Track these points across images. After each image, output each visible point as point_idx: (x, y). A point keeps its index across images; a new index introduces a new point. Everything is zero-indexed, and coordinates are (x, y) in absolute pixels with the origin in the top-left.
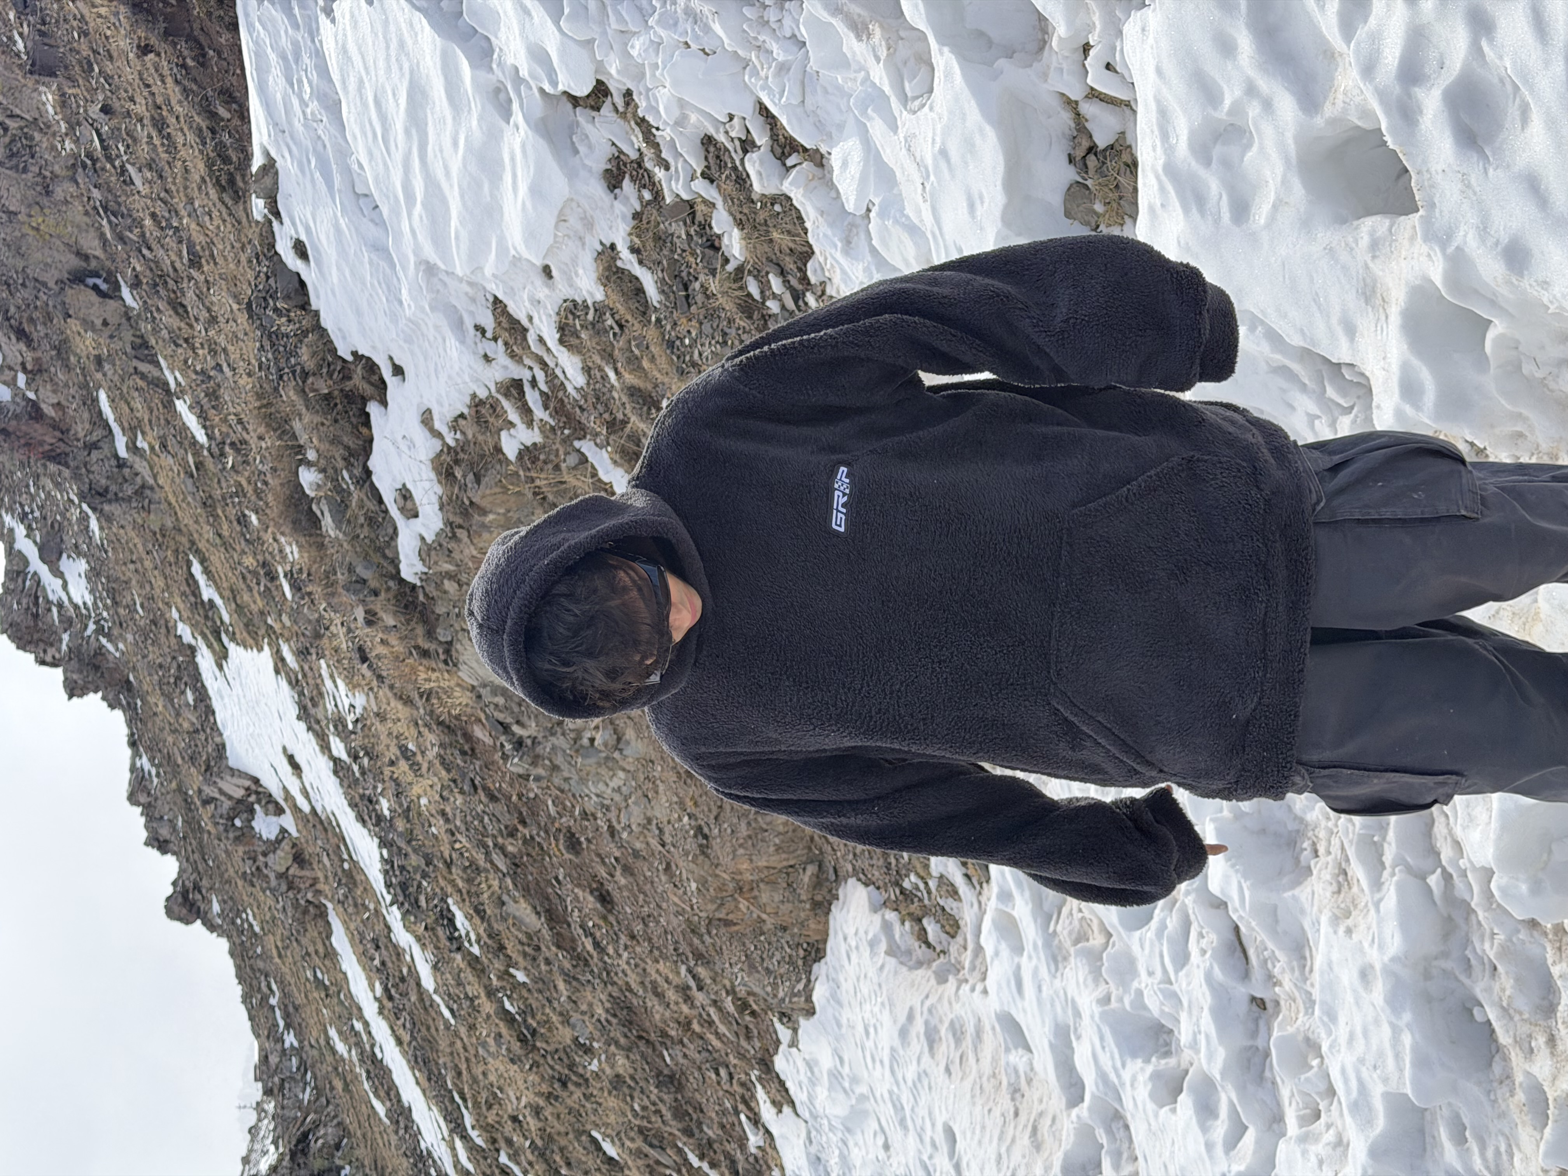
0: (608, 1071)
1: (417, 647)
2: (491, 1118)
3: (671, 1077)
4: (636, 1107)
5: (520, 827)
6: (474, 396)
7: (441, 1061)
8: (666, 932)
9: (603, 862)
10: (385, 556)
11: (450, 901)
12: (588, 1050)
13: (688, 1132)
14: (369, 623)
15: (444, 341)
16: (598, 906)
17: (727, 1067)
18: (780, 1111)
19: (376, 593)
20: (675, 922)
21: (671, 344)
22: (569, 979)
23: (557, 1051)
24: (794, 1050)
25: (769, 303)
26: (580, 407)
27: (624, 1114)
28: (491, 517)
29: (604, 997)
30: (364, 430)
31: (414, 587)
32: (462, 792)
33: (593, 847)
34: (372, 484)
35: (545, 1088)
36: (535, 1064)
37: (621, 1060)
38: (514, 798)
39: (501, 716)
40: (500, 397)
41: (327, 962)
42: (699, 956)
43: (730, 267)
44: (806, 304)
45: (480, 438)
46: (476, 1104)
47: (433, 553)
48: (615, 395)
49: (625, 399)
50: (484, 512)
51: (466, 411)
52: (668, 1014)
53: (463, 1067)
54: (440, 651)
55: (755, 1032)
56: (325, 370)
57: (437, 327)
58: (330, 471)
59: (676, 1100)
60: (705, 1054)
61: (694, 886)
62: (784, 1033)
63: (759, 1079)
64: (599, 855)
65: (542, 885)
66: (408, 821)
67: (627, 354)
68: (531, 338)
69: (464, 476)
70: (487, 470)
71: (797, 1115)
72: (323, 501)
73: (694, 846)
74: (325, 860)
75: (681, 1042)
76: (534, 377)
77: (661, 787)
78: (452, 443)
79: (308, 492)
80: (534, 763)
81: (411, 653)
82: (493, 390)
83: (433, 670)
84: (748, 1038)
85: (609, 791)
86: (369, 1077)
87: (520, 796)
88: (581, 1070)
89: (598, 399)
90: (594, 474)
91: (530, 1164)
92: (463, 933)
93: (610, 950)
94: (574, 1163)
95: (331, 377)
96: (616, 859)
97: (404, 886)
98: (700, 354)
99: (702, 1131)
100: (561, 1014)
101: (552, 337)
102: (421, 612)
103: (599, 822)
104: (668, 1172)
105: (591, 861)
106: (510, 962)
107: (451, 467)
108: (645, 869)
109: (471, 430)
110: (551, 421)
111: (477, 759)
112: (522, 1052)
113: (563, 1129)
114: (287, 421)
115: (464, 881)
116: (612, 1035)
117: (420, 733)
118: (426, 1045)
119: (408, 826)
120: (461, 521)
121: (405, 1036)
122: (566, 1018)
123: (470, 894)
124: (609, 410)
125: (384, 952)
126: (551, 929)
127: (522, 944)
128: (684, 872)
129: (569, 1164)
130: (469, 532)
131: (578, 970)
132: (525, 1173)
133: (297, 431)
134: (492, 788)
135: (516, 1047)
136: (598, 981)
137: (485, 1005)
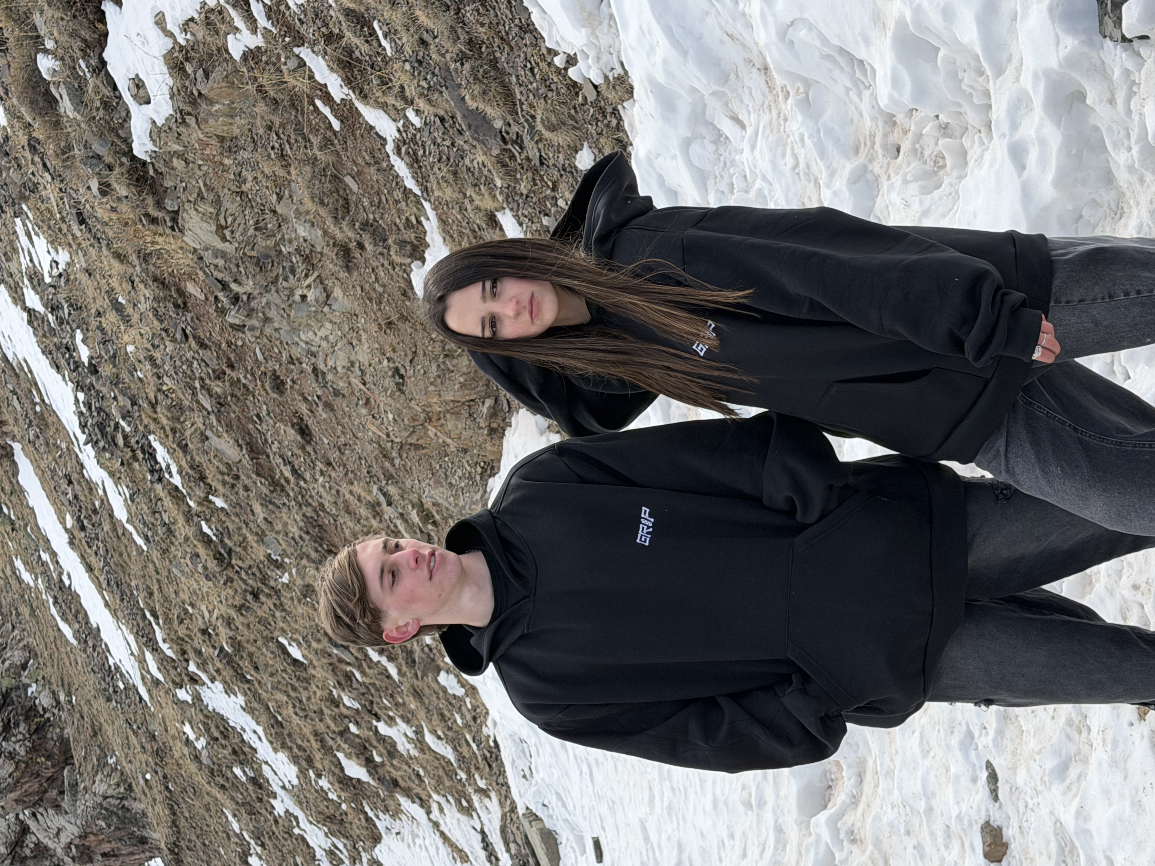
0: (299, 582)
1: (147, 215)
2: (182, 632)
5: (228, 371)
7: (133, 584)
8: (360, 458)
9: (305, 399)
10: (118, 136)
11: (151, 438)
12: (279, 566)
14: (103, 193)
16: (299, 438)
19: (110, 168)
20: (370, 448)
22: (266, 502)
23: (250, 567)
26: (300, 20)
27: (311, 619)
28: (217, 107)
29: (298, 518)
30: (100, 26)
31: (144, 163)
32: (174, 340)
33: (297, 387)
34: (108, 75)
35: (238, 601)
36: (230, 580)
37: (311, 572)
38: (224, 345)
39: (220, 276)
41: (14, 498)
42: (389, 477)
45: (208, 39)
46: (168, 620)
47: (163, 134)
48: (332, 13)
49: (342, 18)
50: (211, 102)
51: (196, 16)
52: (358, 528)
53: (155, 588)
54: (168, 219)
58: (68, 60)
61: (391, 416)
64: (302, 395)
65: (244, 421)
66: (114, 366)
69: (195, 72)
70: (214, 67)
72: (62, 85)
73: (392, 384)
74: (16, 403)
77: (364, 336)
78: (183, 43)
79: (45, 76)
80: (249, 316)
81: (141, 220)
82: (222, 1)
83: (160, 235)
85: (317, 339)
86: (56, 602)
87: (229, 344)
88: (272, 583)
89: (317, 15)
90: (311, 77)
91: (218, 671)
92: (164, 466)
93: (308, 476)
94: (261, 667)
96: (318, 397)
97: (101, 427)
100: (257, 534)
102: (150, 185)
103: (304, 365)
104: (349, 668)
105: (294, 399)
106: (210, 490)
107: (182, 63)
108: (344, 405)
109: (201, 33)
110: (273, 29)
111: (190, 312)
112: (218, 569)
113: (252, 637)
114: (28, 14)
115: (168, 419)
116: (304, 550)
117: (133, 288)
118: (119, 569)
119: (114, 370)
120: (190, 109)
121: (97, 563)
122: (261, 537)
123: (174, 430)
124: (326, 25)
125: (77, 487)
126: (252, 459)
127: (222, 474)
128: (382, 405)
129: (256, 668)
130: (197, 119)
131: (274, 495)
132: (213, 680)
133: (38, 24)
134: (202, 336)
135: (212, 565)
136: (293, 503)
137: (182, 529)
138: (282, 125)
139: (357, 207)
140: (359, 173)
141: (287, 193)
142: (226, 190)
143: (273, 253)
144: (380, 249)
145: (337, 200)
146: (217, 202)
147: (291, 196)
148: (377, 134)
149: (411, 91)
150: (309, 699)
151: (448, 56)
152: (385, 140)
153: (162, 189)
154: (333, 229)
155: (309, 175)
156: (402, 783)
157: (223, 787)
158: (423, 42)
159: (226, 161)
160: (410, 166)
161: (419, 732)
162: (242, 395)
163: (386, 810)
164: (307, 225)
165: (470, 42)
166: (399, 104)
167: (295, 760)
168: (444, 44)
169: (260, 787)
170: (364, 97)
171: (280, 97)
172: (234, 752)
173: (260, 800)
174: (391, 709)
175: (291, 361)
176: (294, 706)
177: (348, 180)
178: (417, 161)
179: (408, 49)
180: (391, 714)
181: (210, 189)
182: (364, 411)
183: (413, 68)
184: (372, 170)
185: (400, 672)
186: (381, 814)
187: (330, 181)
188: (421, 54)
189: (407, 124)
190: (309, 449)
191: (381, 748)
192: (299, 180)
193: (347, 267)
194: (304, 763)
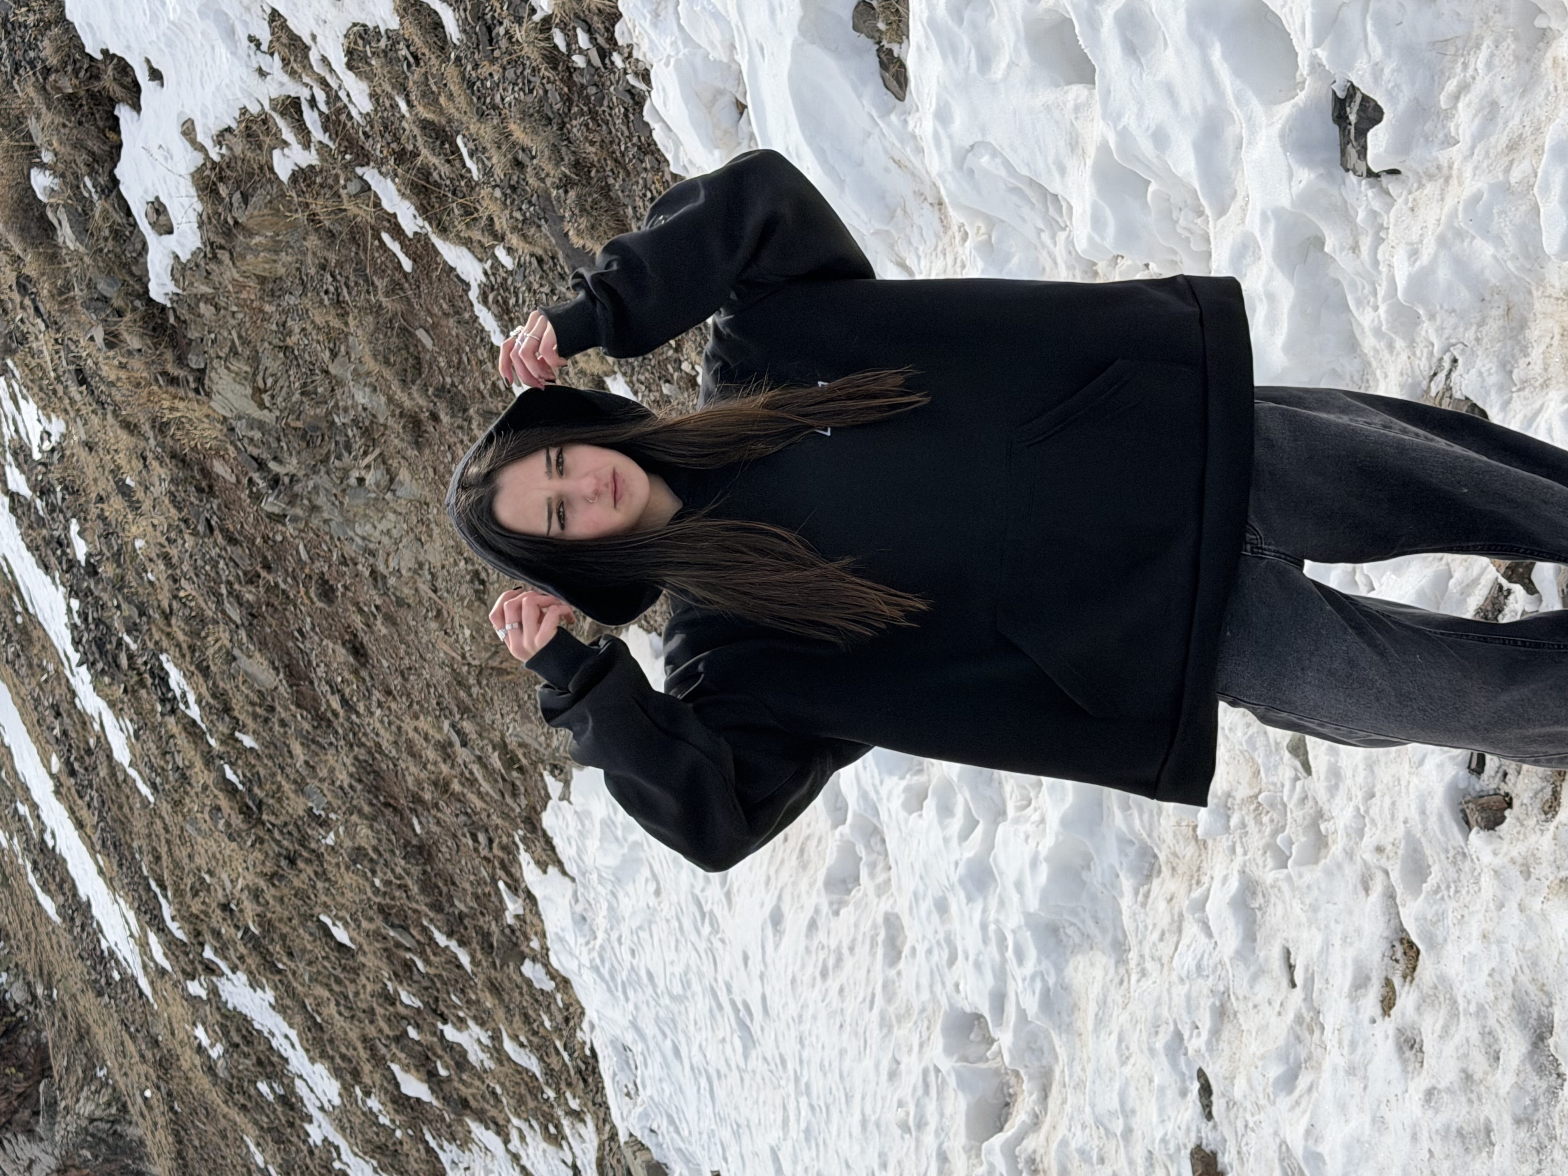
0: (348, 843)
1: (164, 374)
2: (196, 907)
3: (421, 849)
4: (377, 882)
5: (264, 574)
6: (244, 111)
7: (135, 845)
9: (360, 610)
10: (132, 274)
11: (163, 657)
12: (323, 823)
13: (437, 907)
14: (110, 345)
15: (213, 48)
16: (351, 659)
17: (487, 831)
18: (545, 872)
19: (120, 313)
20: (439, 673)
21: (471, 85)
22: (308, 741)
23: (286, 824)
24: (565, 803)
25: (575, 58)
26: (365, 133)
27: (362, 891)
28: (257, 239)
29: (348, 761)
30: (112, 135)
31: (163, 308)
32: (195, 533)
33: (350, 594)
34: (120, 196)
35: (269, 868)
36: (259, 840)
37: (364, 831)
38: (258, 541)
39: (255, 452)
40: (274, 115)
42: (464, 710)
43: (537, 18)
44: (612, 63)
45: (249, 154)
46: (179, 893)
47: (188, 272)
48: (405, 124)
49: (417, 131)
50: (250, 234)
51: (234, 125)
52: (424, 775)
53: (163, 850)
54: (191, 379)
55: (522, 789)
56: (69, 68)
57: (203, 33)
58: (70, 178)
59: (425, 872)
60: (462, 818)
61: (467, 632)
62: (554, 786)
63: (524, 839)
64: (357, 604)
65: (282, 637)
66: (119, 566)
67: (423, 88)
68: (314, 57)
69: (231, 196)
70: (255, 189)
71: (564, 873)
72: (61, 209)
73: (470, 592)
75: (436, 806)
76: (313, 96)
77: (436, 531)
78: (216, 158)
79: (40, 196)
80: (291, 503)
81: (157, 380)
82: (267, 107)
83: (182, 399)
84: (515, 795)
85: (377, 533)
86: (35, 868)
87: (265, 539)
88: (313, 845)
89: (386, 128)
90: (377, 204)
91: (241, 958)
92: (178, 693)
93: (361, 708)
94: (297, 953)
95: (77, 77)
96: (377, 607)
97: (100, 643)
98: (503, 99)
99: (452, 905)
100: (295, 782)
101: (338, 60)
102: (170, 336)
103: (360, 567)
104: (408, 956)
105: (346, 610)
106: (237, 725)
107: (214, 184)
108: (410, 618)
109: (239, 146)
110: (331, 144)
111: (216, 497)
112: (244, 826)
113: (286, 913)
114: (21, 119)
115: (186, 634)
116: (355, 802)
117: (145, 466)
118: (117, 826)
119: (118, 571)
120: (223, 242)
121: (90, 818)
122: (300, 787)
123: (192, 649)
124: (397, 140)
125: (67, 720)
126: (291, 686)
127: (253, 704)
128: (457, 619)
129: (290, 954)
130: (231, 254)
131: (319, 732)
132: (234, 970)
133: (33, 131)
134: (231, 528)
135: (237, 821)
136: (342, 743)
137: (201, 775)
138: (340, 264)
139: (431, 367)
140: (435, 326)
141: (343, 348)
142: (266, 344)
143: (324, 425)
144: (459, 421)
145: (406, 359)
146: (255, 359)
147: (347, 353)
148: (458, 276)
149: (502, 223)
150: (357, 994)
151: (548, 182)
152: (468, 285)
153: (185, 342)
154: (400, 395)
155: (372, 327)
156: (473, 1103)
157: (243, 1107)
158: (518, 164)
159: (268, 308)
160: (499, 318)
161: (496, 1037)
162: (281, 604)
163: (452, 1138)
164: (368, 390)
165: (577, 165)
166: (487, 241)
167: (337, 1073)
168: (544, 166)
169: (292, 1107)
170: (443, 231)
171: (336, 228)
172: (260, 1063)
173: (291, 1125)
174: (461, 1008)
175: (344, 561)
176: (338, 1004)
177: (421, 334)
178: (508, 311)
179: (499, 172)
180: (461, 1014)
181: (245, 342)
182: (433, 625)
183: (505, 195)
184: (451, 322)
185: (474, 961)
186: (445, 1144)
187: (398, 335)
188: (515, 178)
189: (497, 264)
190: (364, 673)
191: (447, 1058)
192: (360, 332)
193: (417, 443)
194: (348, 1077)
